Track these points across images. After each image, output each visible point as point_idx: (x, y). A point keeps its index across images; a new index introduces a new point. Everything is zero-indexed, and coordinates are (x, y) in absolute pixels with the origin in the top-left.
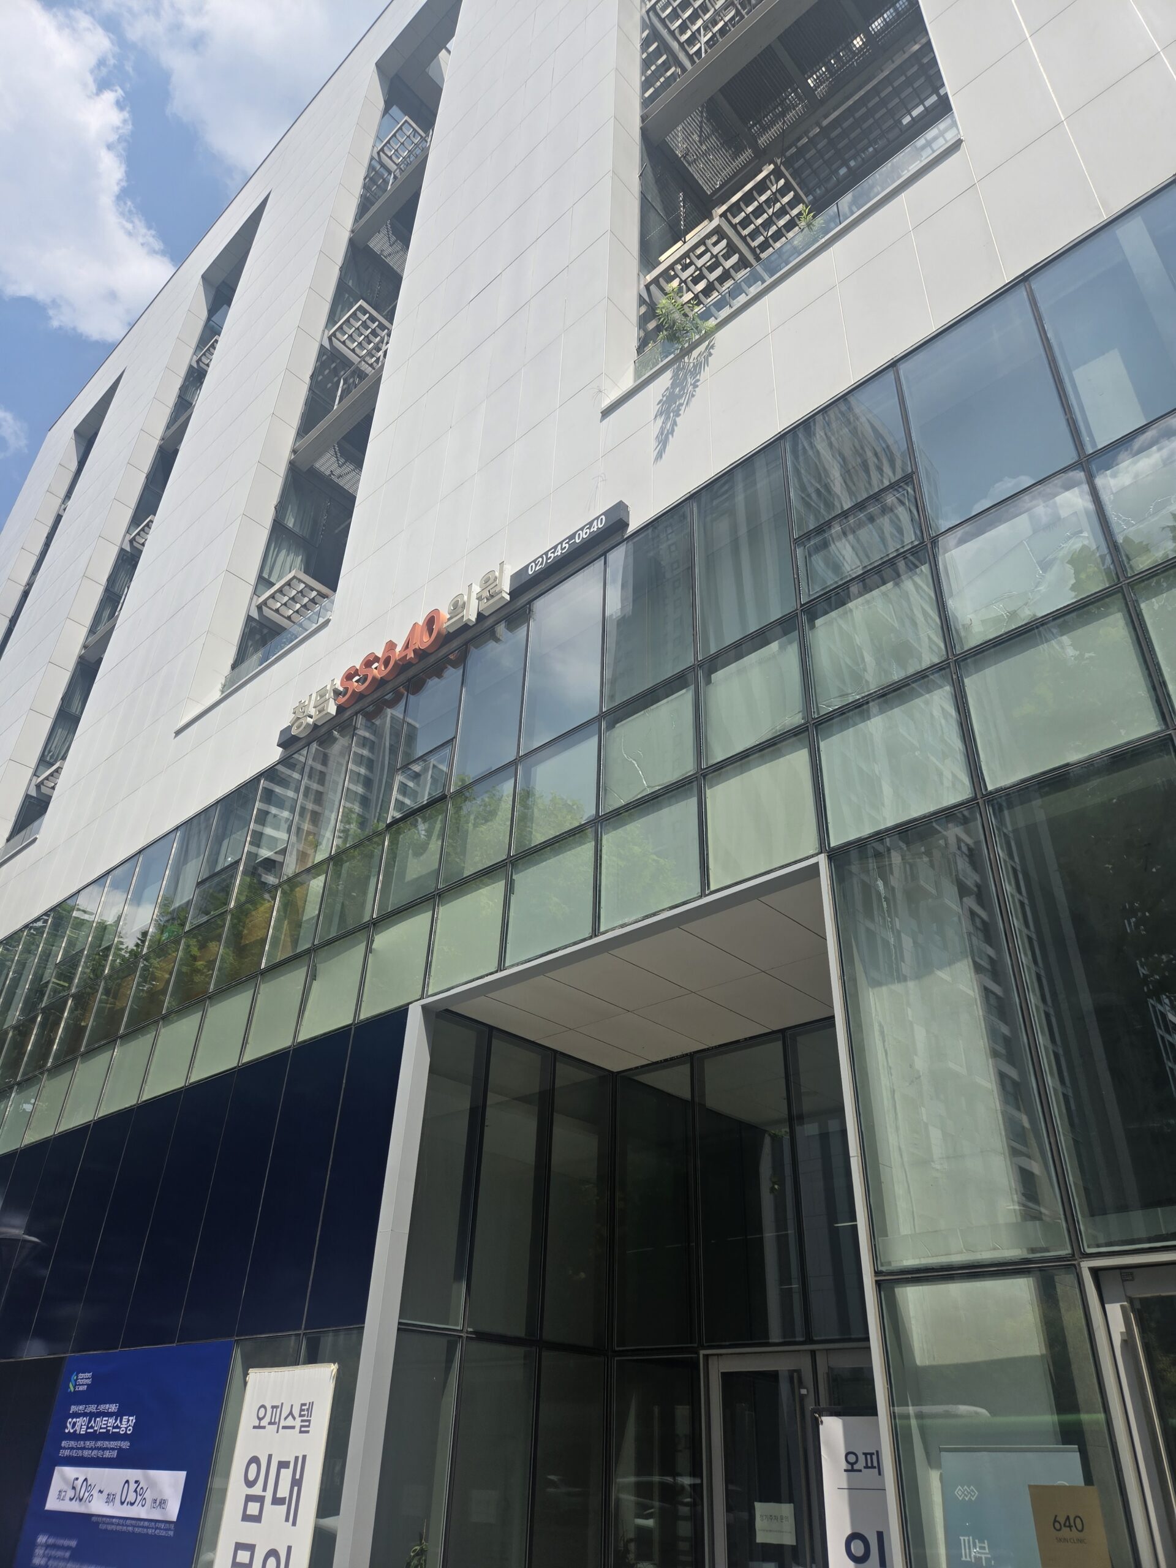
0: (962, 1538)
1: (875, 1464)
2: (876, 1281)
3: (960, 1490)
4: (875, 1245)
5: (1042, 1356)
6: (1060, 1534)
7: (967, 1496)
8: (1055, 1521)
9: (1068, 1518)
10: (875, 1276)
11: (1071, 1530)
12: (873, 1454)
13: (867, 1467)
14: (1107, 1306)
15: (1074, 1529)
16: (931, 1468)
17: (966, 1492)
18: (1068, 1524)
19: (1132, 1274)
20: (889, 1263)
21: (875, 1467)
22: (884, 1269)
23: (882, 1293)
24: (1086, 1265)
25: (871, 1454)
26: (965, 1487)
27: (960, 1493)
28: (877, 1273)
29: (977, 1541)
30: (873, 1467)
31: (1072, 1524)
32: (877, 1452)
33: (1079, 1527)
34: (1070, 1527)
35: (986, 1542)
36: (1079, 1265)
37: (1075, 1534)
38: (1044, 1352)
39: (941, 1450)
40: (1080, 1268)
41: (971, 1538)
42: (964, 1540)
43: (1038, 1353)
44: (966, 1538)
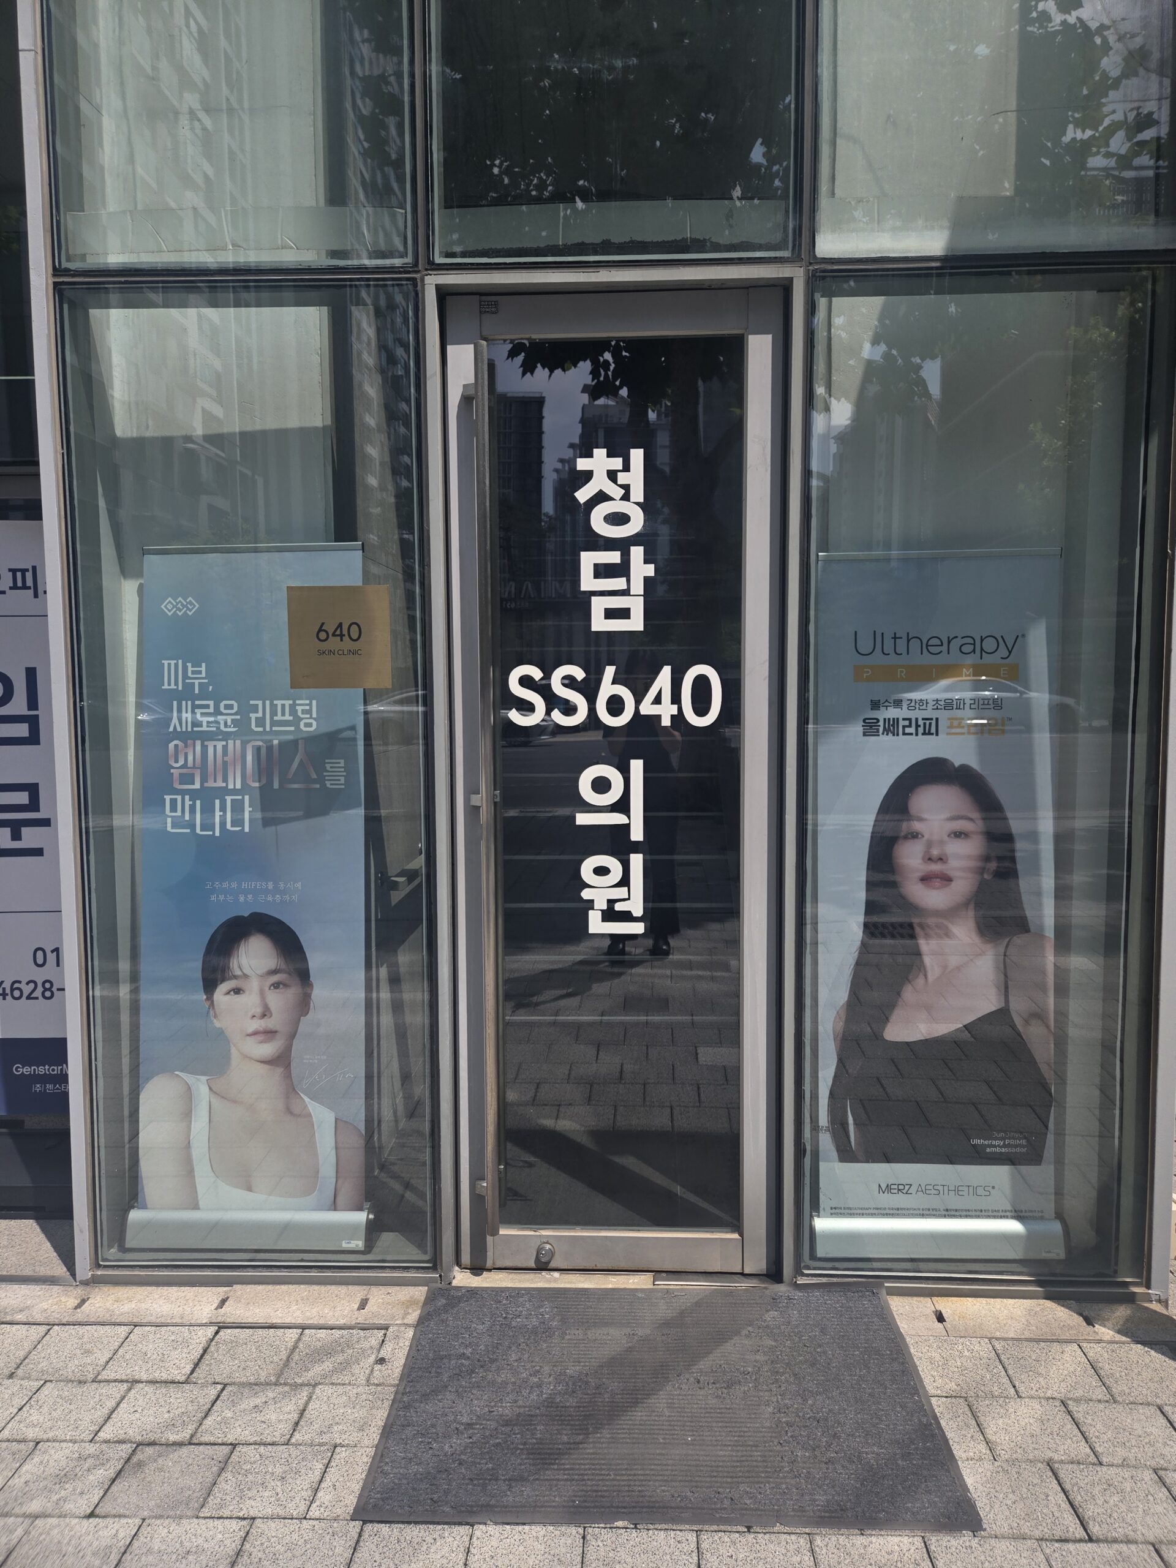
0: (166, 662)
1: (29, 582)
2: (55, 284)
3: (170, 602)
4: (58, 222)
5: (324, 427)
6: (324, 646)
7: (180, 610)
8: (320, 630)
9: (340, 625)
10: (54, 275)
11: (342, 640)
12: (27, 570)
13: (14, 587)
14: (449, 348)
15: (346, 638)
16: (125, 577)
17: (179, 606)
18: (339, 632)
19: (496, 304)
20: (83, 257)
21: (29, 588)
22: (72, 266)
23: (66, 306)
24: (432, 282)
25: (24, 571)
26: (180, 599)
27: (170, 607)
28: (57, 271)
29: (189, 665)
30: (25, 587)
31: (345, 632)
32: (34, 568)
33: (355, 636)
34: (342, 636)
35: (204, 665)
36: (423, 280)
37: (347, 643)
38: (328, 422)
39: (145, 552)
40: (423, 285)
41: (180, 662)
42: (169, 664)
43: (318, 423)
44: (173, 662)
